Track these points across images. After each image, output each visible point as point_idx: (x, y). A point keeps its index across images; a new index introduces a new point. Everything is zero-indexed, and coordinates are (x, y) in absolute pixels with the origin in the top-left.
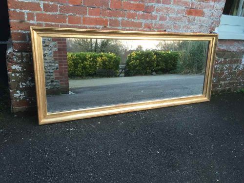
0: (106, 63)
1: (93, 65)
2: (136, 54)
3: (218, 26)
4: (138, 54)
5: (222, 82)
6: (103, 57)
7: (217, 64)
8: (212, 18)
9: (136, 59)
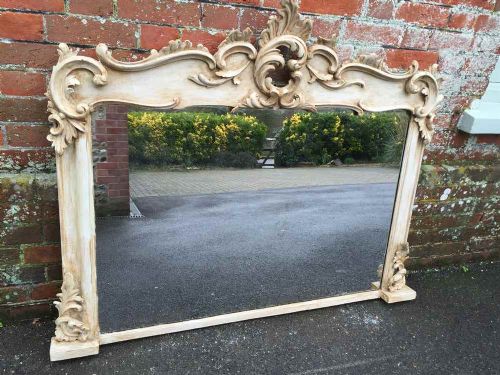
0: (236, 137)
1: (207, 141)
2: (301, 119)
3: (480, 97)
4: (306, 121)
5: (476, 239)
6: (230, 124)
7: (467, 196)
8: (463, 73)
9: (301, 130)
